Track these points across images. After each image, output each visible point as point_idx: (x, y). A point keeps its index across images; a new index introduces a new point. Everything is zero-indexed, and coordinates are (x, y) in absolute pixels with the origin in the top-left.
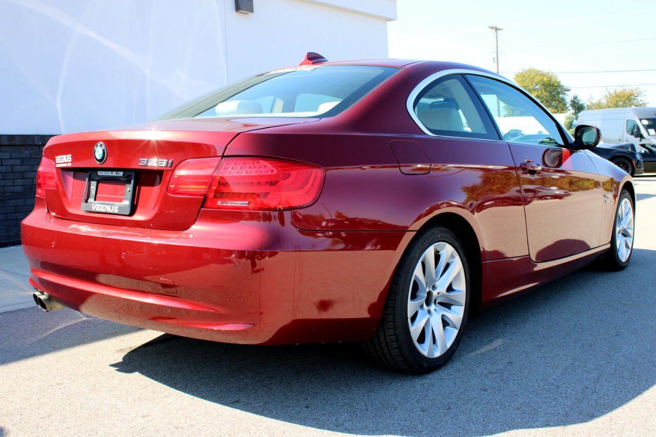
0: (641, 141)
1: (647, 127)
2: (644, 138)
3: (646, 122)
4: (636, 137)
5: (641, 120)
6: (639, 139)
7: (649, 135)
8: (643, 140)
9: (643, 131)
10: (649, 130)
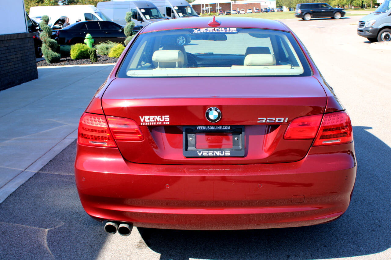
0: (141, 23)
1: (144, 14)
2: (144, 21)
3: (143, 11)
4: (139, 20)
5: (140, 9)
6: (140, 21)
7: (146, 19)
8: (143, 22)
9: (142, 16)
10: (146, 16)
